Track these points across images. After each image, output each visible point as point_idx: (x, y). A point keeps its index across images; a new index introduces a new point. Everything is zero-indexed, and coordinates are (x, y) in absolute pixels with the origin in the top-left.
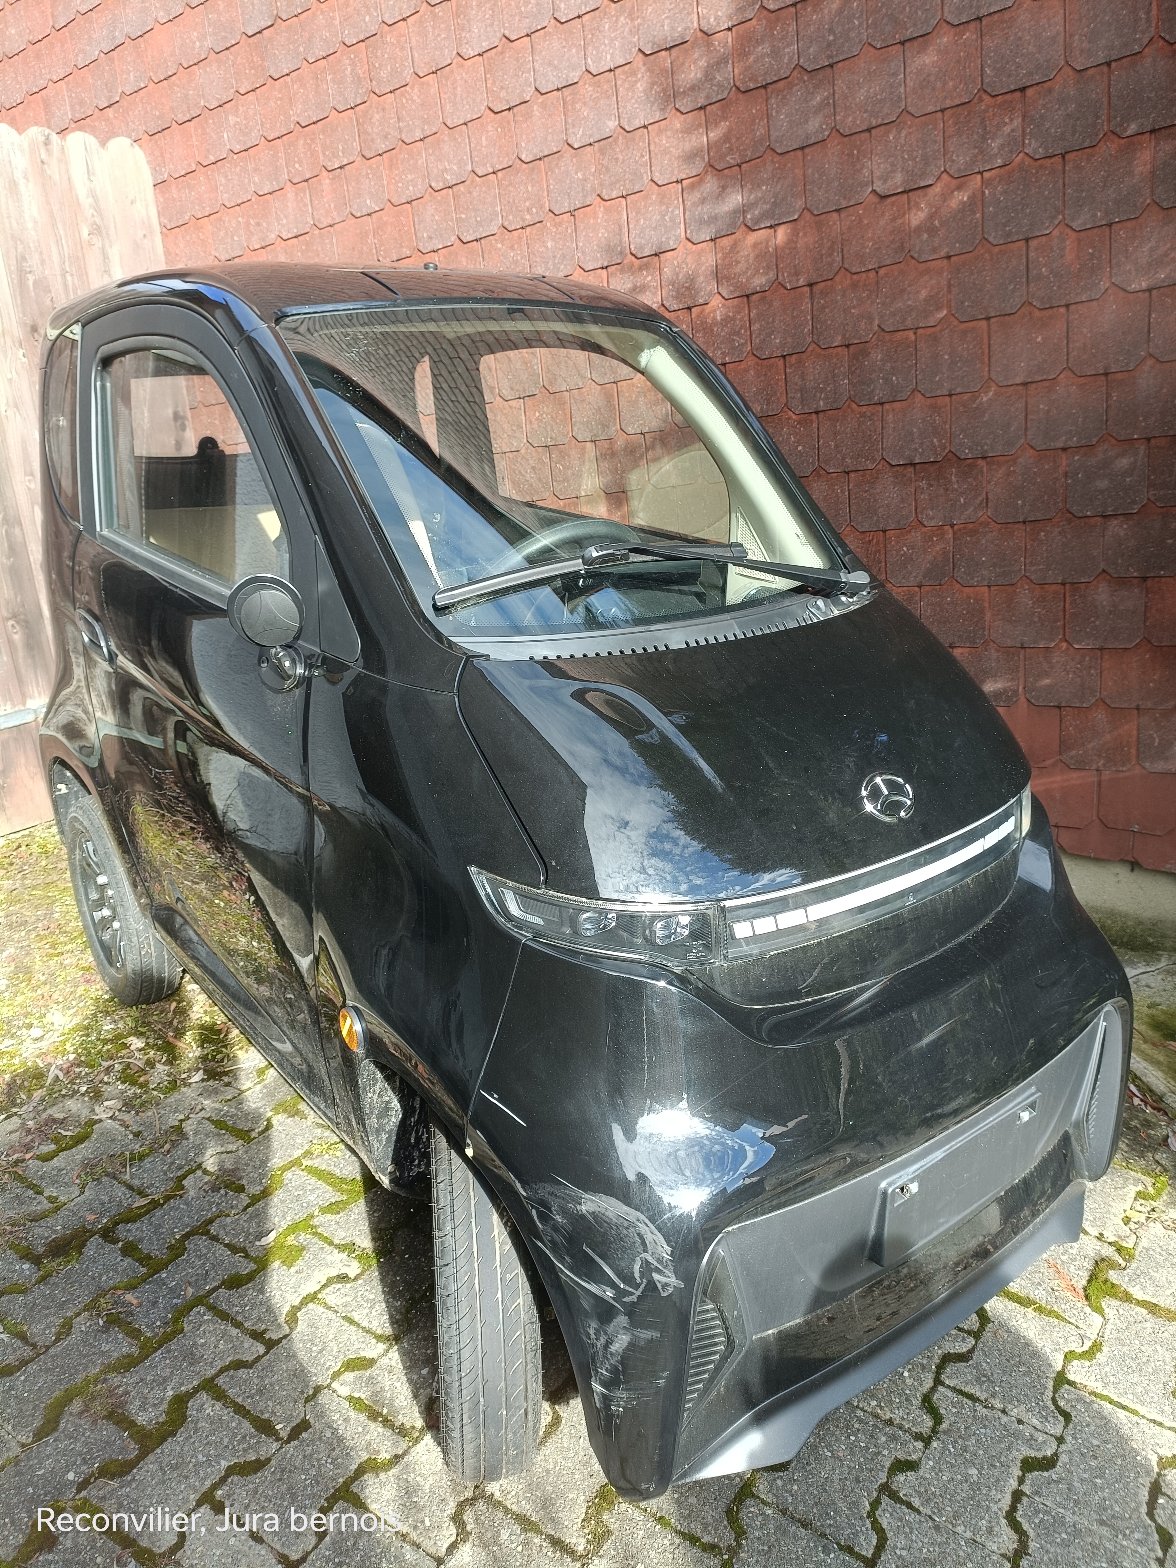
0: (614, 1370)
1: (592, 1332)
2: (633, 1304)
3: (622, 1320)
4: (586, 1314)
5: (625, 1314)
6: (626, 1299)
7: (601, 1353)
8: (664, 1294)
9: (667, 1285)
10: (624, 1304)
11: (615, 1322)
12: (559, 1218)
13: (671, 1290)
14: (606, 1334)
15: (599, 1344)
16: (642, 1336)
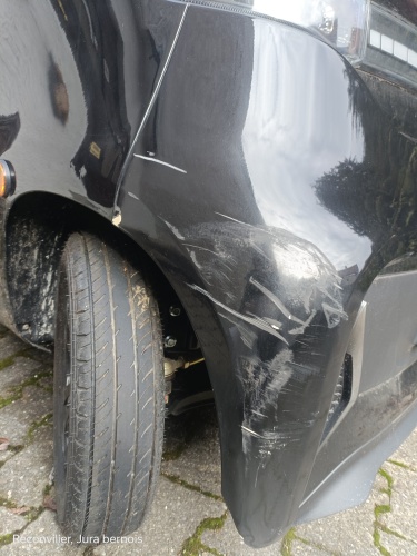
0: (269, 411)
1: (250, 370)
2: (299, 337)
3: (286, 355)
4: (247, 352)
5: (290, 348)
6: (292, 332)
7: (257, 392)
8: (330, 326)
9: (333, 316)
10: (289, 337)
11: (278, 357)
12: (223, 255)
13: (337, 322)
14: (266, 370)
15: (257, 382)
16: (304, 371)
